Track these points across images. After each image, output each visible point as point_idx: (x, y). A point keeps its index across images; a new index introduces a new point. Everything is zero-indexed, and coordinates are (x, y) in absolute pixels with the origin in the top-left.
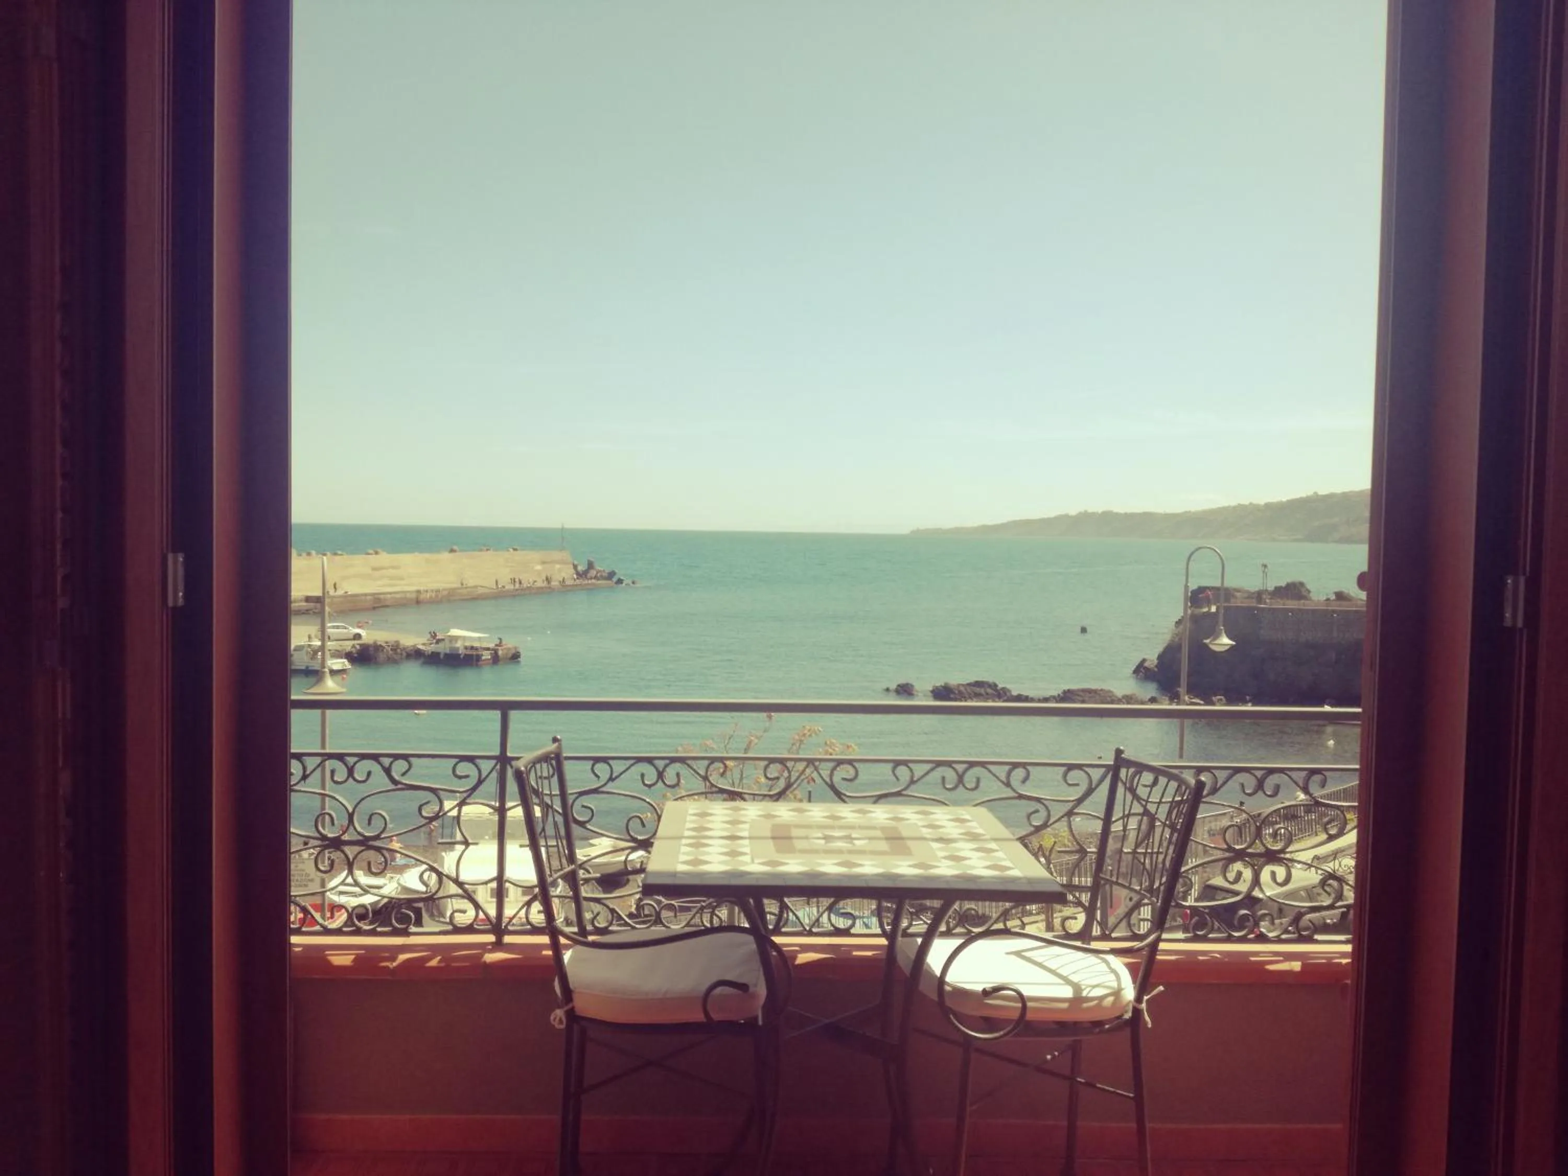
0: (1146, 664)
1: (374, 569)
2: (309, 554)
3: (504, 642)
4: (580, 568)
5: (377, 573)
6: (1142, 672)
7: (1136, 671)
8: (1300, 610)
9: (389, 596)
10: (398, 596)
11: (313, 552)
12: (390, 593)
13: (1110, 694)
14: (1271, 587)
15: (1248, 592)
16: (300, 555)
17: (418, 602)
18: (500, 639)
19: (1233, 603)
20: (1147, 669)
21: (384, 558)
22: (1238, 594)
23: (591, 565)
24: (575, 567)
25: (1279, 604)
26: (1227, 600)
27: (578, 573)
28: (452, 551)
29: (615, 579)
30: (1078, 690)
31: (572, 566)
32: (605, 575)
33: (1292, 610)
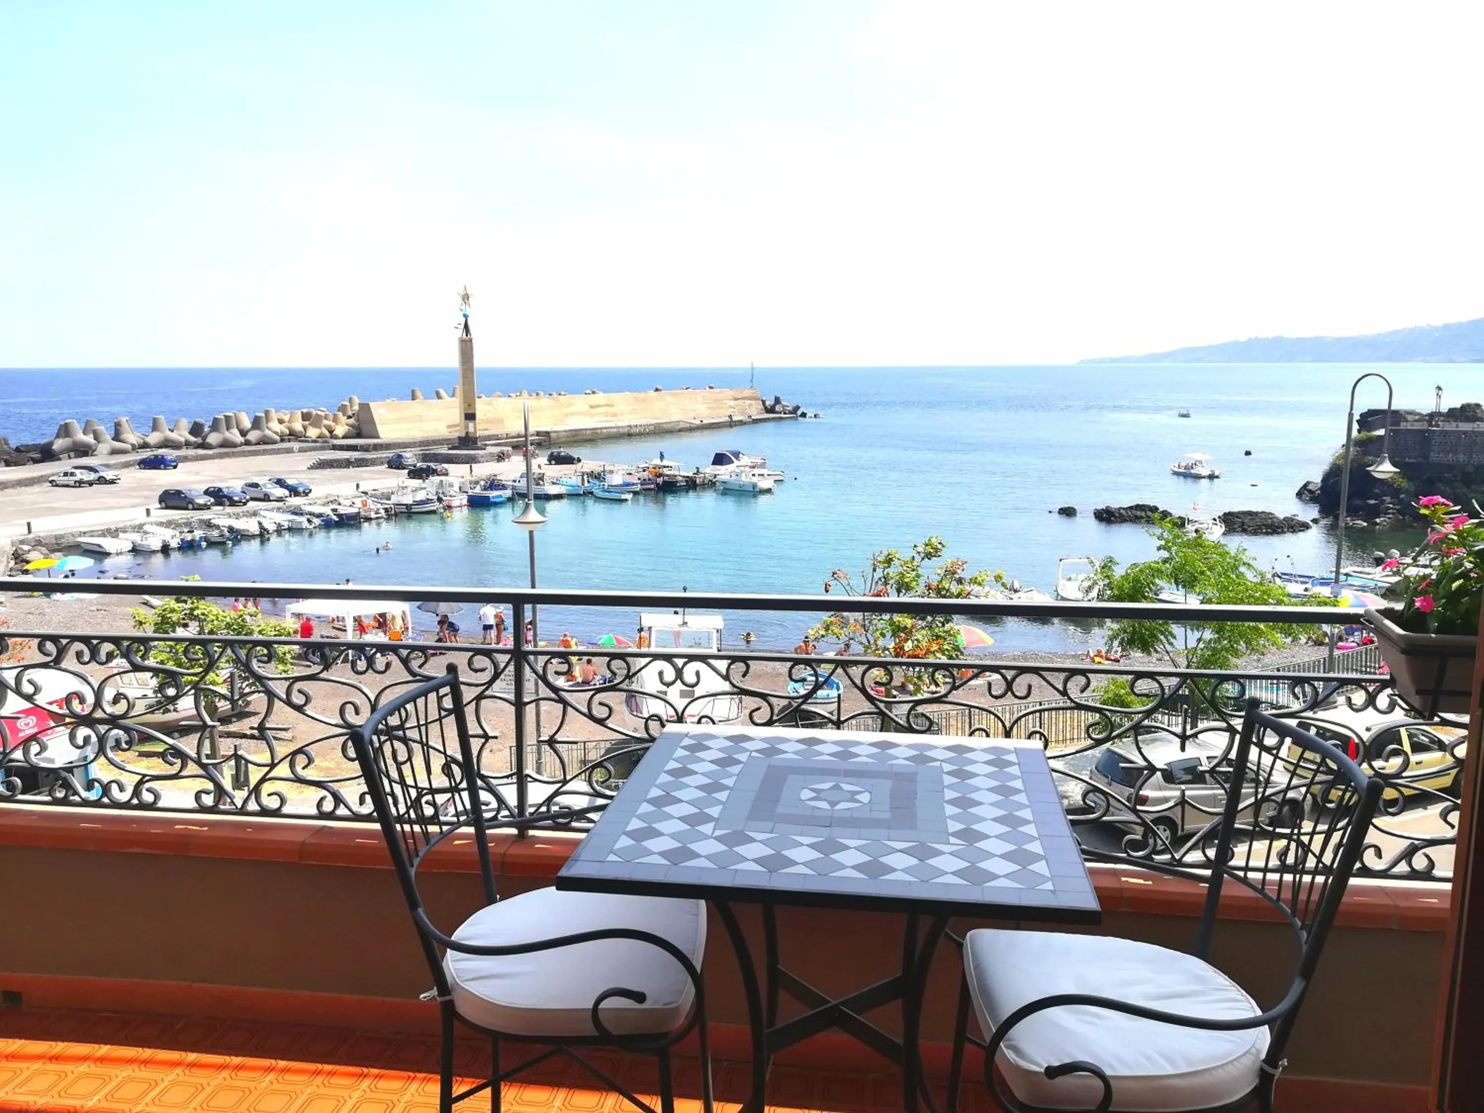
0: (1310, 487)
1: (592, 407)
2: (537, 394)
3: (700, 470)
4: (768, 403)
5: (593, 411)
6: (1305, 493)
7: (1299, 495)
8: (1474, 432)
9: (605, 431)
10: (612, 430)
11: (542, 393)
12: (606, 428)
13: (1271, 516)
14: (1444, 409)
15: (1419, 414)
16: (531, 396)
17: (630, 435)
18: (698, 468)
19: (1403, 426)
20: (1310, 491)
21: (600, 398)
22: (1409, 417)
23: (777, 401)
24: (764, 402)
25: (1451, 426)
26: (1397, 423)
27: (766, 408)
28: (657, 390)
29: (799, 413)
30: (1239, 513)
31: (761, 402)
32: (790, 408)
33: (1465, 433)
